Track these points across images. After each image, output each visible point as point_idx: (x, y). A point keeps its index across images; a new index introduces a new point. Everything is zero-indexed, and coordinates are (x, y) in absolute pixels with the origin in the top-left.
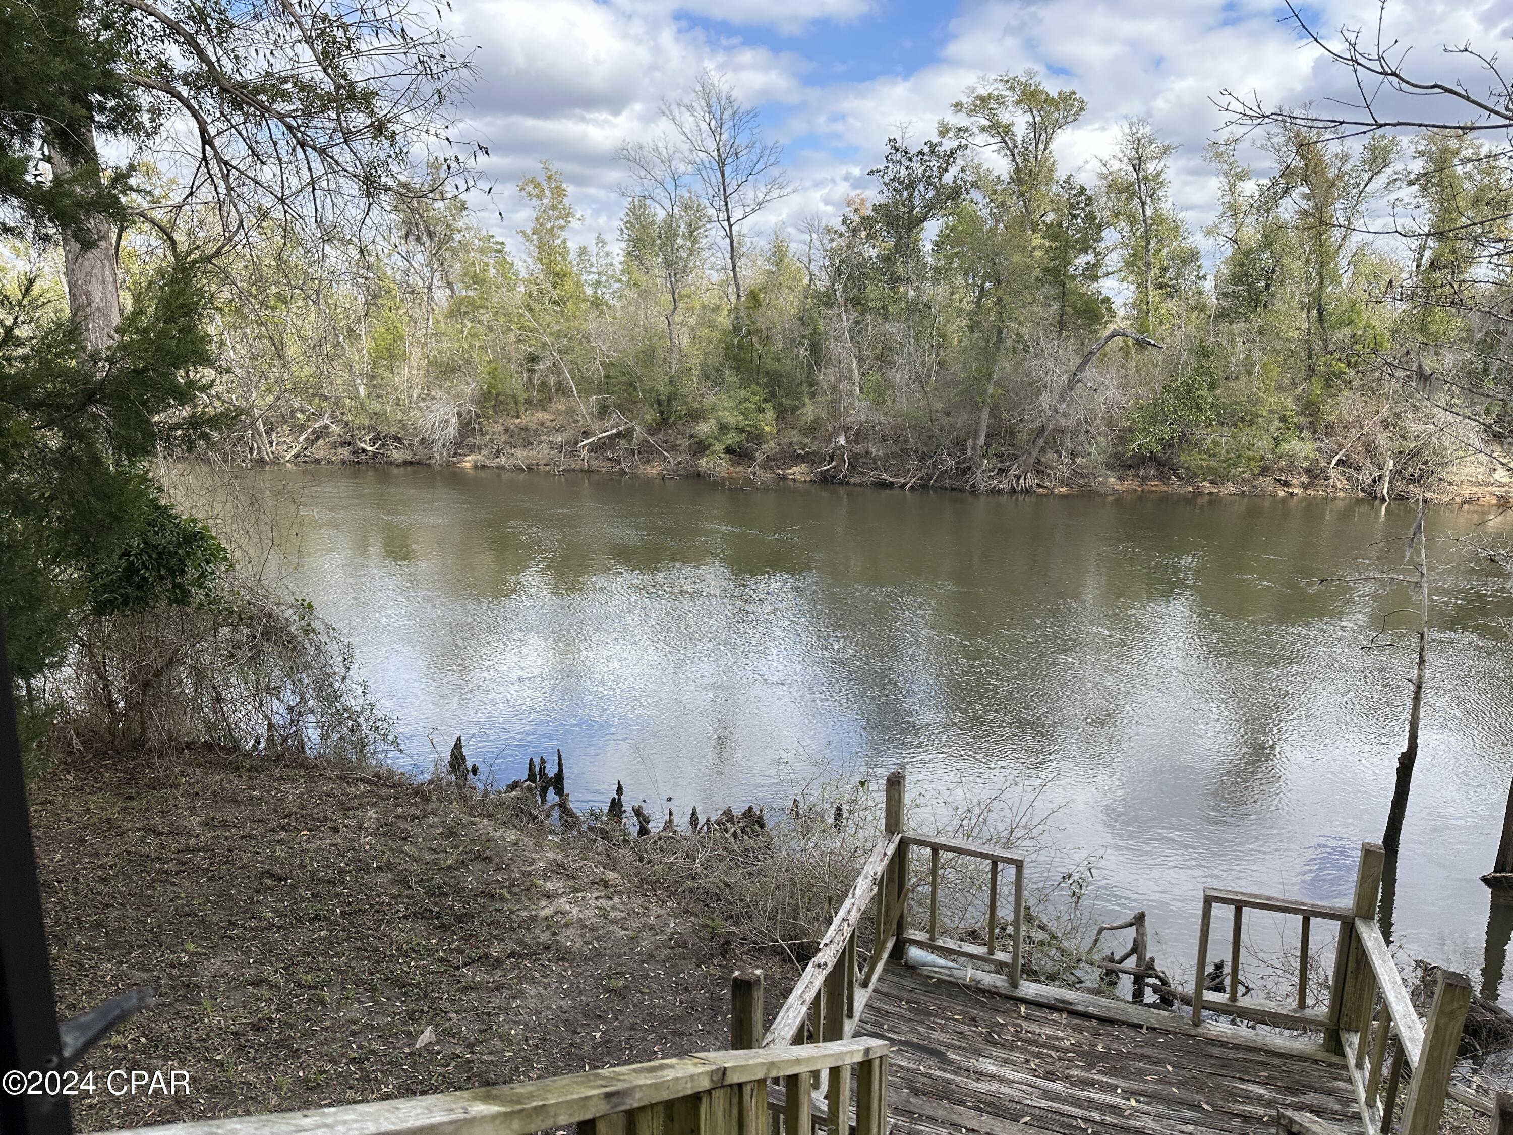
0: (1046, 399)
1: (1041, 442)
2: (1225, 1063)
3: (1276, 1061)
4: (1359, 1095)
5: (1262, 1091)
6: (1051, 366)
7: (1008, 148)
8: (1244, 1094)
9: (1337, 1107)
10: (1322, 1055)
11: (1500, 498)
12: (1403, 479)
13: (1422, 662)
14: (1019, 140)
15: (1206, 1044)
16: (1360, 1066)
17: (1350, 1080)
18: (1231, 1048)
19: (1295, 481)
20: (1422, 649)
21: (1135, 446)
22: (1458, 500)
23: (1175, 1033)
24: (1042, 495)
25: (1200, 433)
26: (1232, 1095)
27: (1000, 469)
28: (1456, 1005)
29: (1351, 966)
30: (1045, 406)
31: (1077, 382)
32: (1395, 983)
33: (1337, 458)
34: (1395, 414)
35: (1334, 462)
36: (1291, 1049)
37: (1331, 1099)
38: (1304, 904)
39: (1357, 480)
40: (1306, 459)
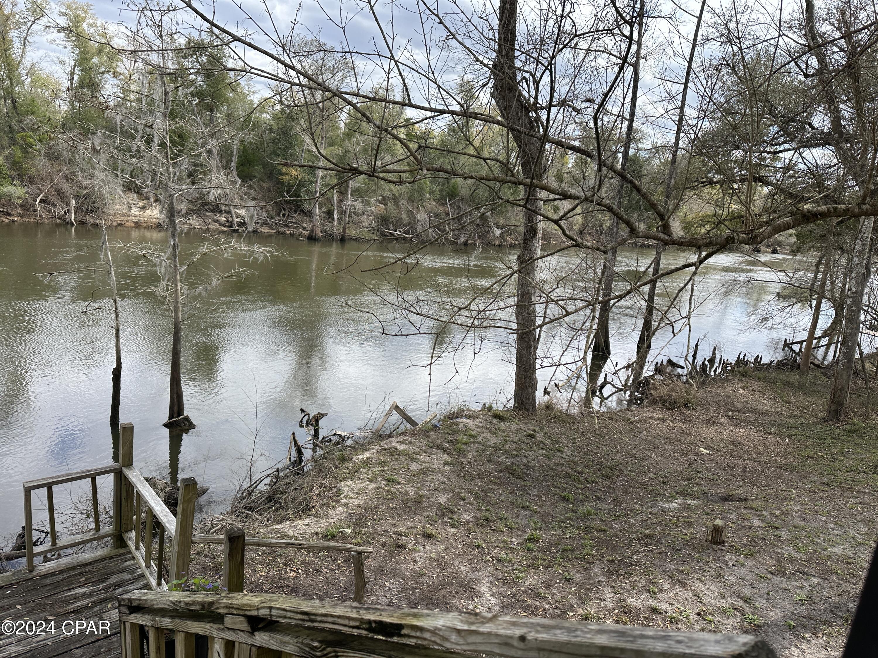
2: (56, 585)
3: (88, 569)
4: (141, 564)
5: (83, 590)
8: (73, 597)
9: (129, 576)
10: (115, 552)
11: (136, 223)
12: (82, 211)
13: (117, 316)
15: (41, 579)
16: (138, 548)
17: (133, 558)
18: (58, 574)
19: (13, 212)
20: (116, 309)
22: (115, 224)
23: (18, 583)
26: (66, 602)
28: (191, 494)
29: (124, 495)
32: (152, 495)
33: (40, 198)
34: (71, 173)
35: (38, 201)
36: (95, 557)
37: (125, 574)
38: (91, 470)
39: (55, 212)
40: (19, 198)
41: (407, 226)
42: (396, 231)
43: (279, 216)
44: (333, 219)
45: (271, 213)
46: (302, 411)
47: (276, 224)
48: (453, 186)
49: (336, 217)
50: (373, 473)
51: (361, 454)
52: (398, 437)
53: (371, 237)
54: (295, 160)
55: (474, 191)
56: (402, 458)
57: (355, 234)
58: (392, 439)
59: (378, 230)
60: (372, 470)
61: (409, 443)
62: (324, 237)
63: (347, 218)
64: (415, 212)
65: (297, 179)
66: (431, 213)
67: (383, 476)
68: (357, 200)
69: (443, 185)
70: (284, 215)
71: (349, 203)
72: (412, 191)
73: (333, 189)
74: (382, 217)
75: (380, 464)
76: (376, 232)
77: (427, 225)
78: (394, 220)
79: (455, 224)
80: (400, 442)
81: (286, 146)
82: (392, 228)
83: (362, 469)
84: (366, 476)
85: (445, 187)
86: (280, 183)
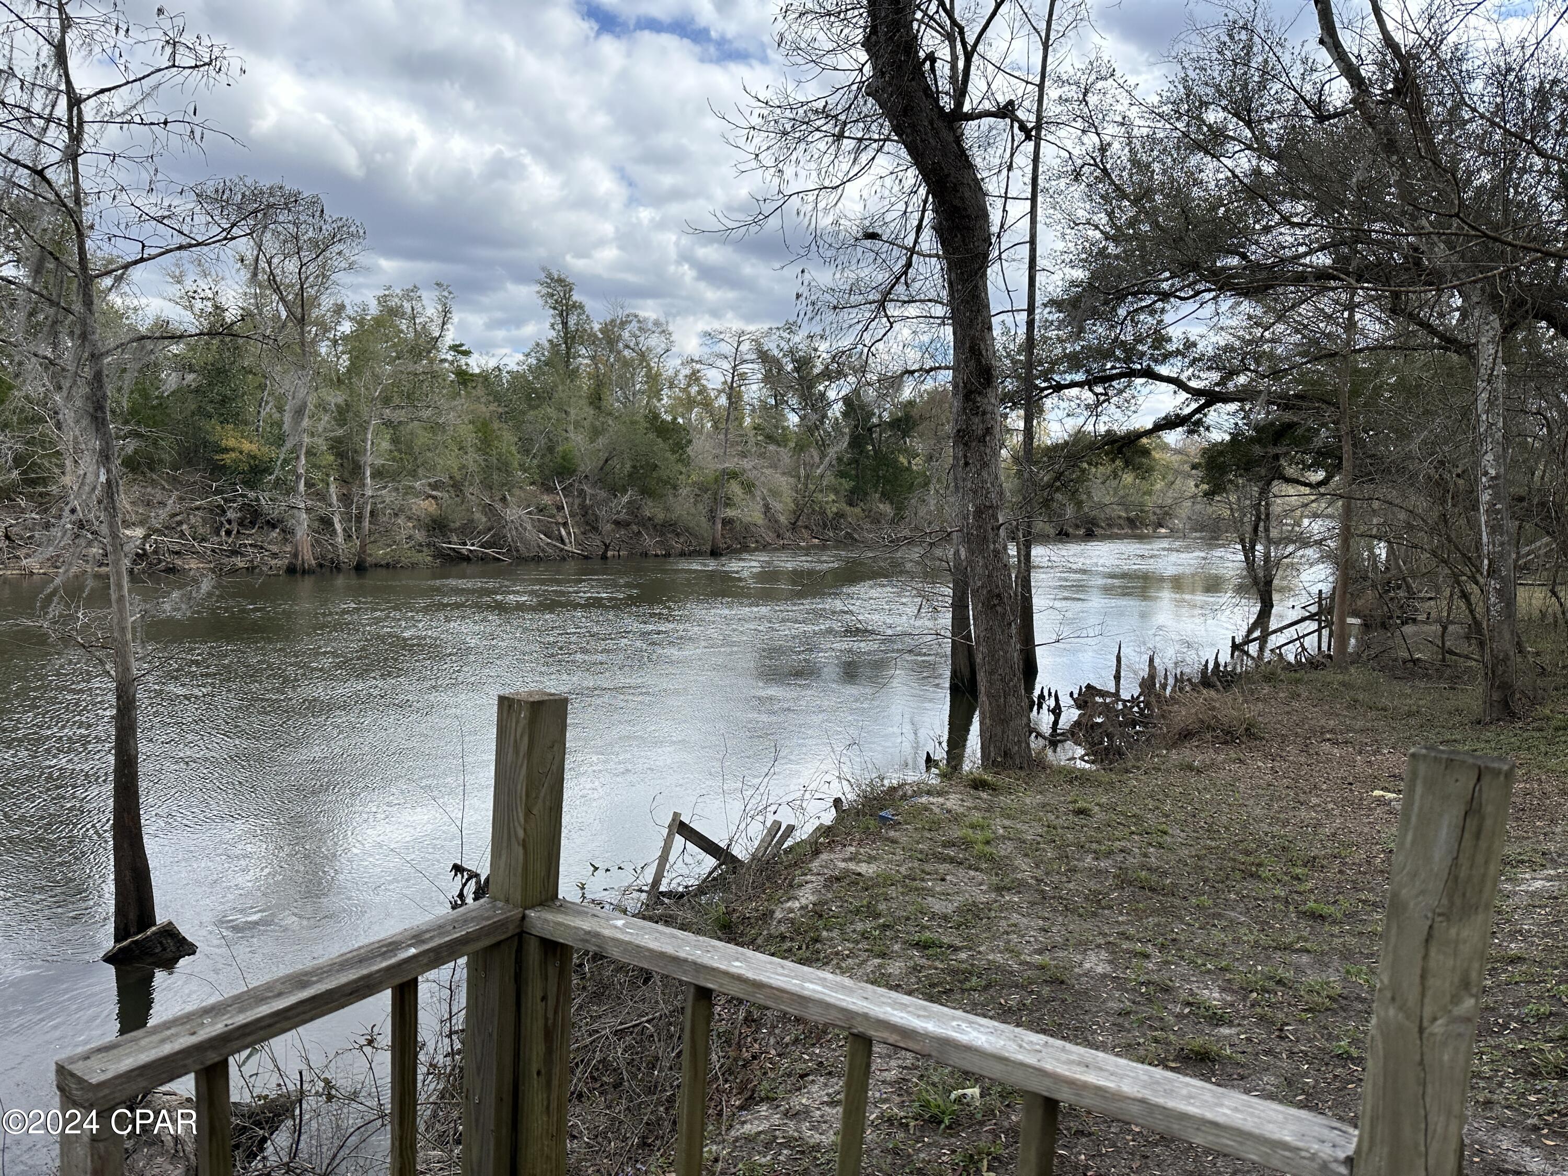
41: (485, 533)
42: (465, 544)
43: (218, 535)
44: (334, 531)
45: (201, 530)
46: (457, 869)
47: (213, 551)
48: (563, 458)
49: (338, 526)
50: (864, 935)
51: (789, 899)
52: (832, 851)
53: (419, 557)
54: (246, 423)
55: (607, 461)
56: (892, 891)
57: (386, 554)
58: (824, 856)
59: (428, 545)
60: (854, 931)
61: (871, 859)
62: (321, 566)
63: (366, 524)
64: (498, 506)
65: (254, 457)
66: (529, 506)
67: (895, 938)
68: (385, 487)
69: (543, 456)
70: (228, 533)
71: (369, 493)
72: (487, 469)
73: (328, 475)
74: (434, 521)
75: (858, 911)
76: (425, 549)
77: (525, 529)
78: (458, 524)
79: (577, 524)
80: (851, 859)
81: (225, 396)
82: (455, 539)
83: (825, 933)
84: (851, 946)
85: (547, 460)
86: (218, 470)
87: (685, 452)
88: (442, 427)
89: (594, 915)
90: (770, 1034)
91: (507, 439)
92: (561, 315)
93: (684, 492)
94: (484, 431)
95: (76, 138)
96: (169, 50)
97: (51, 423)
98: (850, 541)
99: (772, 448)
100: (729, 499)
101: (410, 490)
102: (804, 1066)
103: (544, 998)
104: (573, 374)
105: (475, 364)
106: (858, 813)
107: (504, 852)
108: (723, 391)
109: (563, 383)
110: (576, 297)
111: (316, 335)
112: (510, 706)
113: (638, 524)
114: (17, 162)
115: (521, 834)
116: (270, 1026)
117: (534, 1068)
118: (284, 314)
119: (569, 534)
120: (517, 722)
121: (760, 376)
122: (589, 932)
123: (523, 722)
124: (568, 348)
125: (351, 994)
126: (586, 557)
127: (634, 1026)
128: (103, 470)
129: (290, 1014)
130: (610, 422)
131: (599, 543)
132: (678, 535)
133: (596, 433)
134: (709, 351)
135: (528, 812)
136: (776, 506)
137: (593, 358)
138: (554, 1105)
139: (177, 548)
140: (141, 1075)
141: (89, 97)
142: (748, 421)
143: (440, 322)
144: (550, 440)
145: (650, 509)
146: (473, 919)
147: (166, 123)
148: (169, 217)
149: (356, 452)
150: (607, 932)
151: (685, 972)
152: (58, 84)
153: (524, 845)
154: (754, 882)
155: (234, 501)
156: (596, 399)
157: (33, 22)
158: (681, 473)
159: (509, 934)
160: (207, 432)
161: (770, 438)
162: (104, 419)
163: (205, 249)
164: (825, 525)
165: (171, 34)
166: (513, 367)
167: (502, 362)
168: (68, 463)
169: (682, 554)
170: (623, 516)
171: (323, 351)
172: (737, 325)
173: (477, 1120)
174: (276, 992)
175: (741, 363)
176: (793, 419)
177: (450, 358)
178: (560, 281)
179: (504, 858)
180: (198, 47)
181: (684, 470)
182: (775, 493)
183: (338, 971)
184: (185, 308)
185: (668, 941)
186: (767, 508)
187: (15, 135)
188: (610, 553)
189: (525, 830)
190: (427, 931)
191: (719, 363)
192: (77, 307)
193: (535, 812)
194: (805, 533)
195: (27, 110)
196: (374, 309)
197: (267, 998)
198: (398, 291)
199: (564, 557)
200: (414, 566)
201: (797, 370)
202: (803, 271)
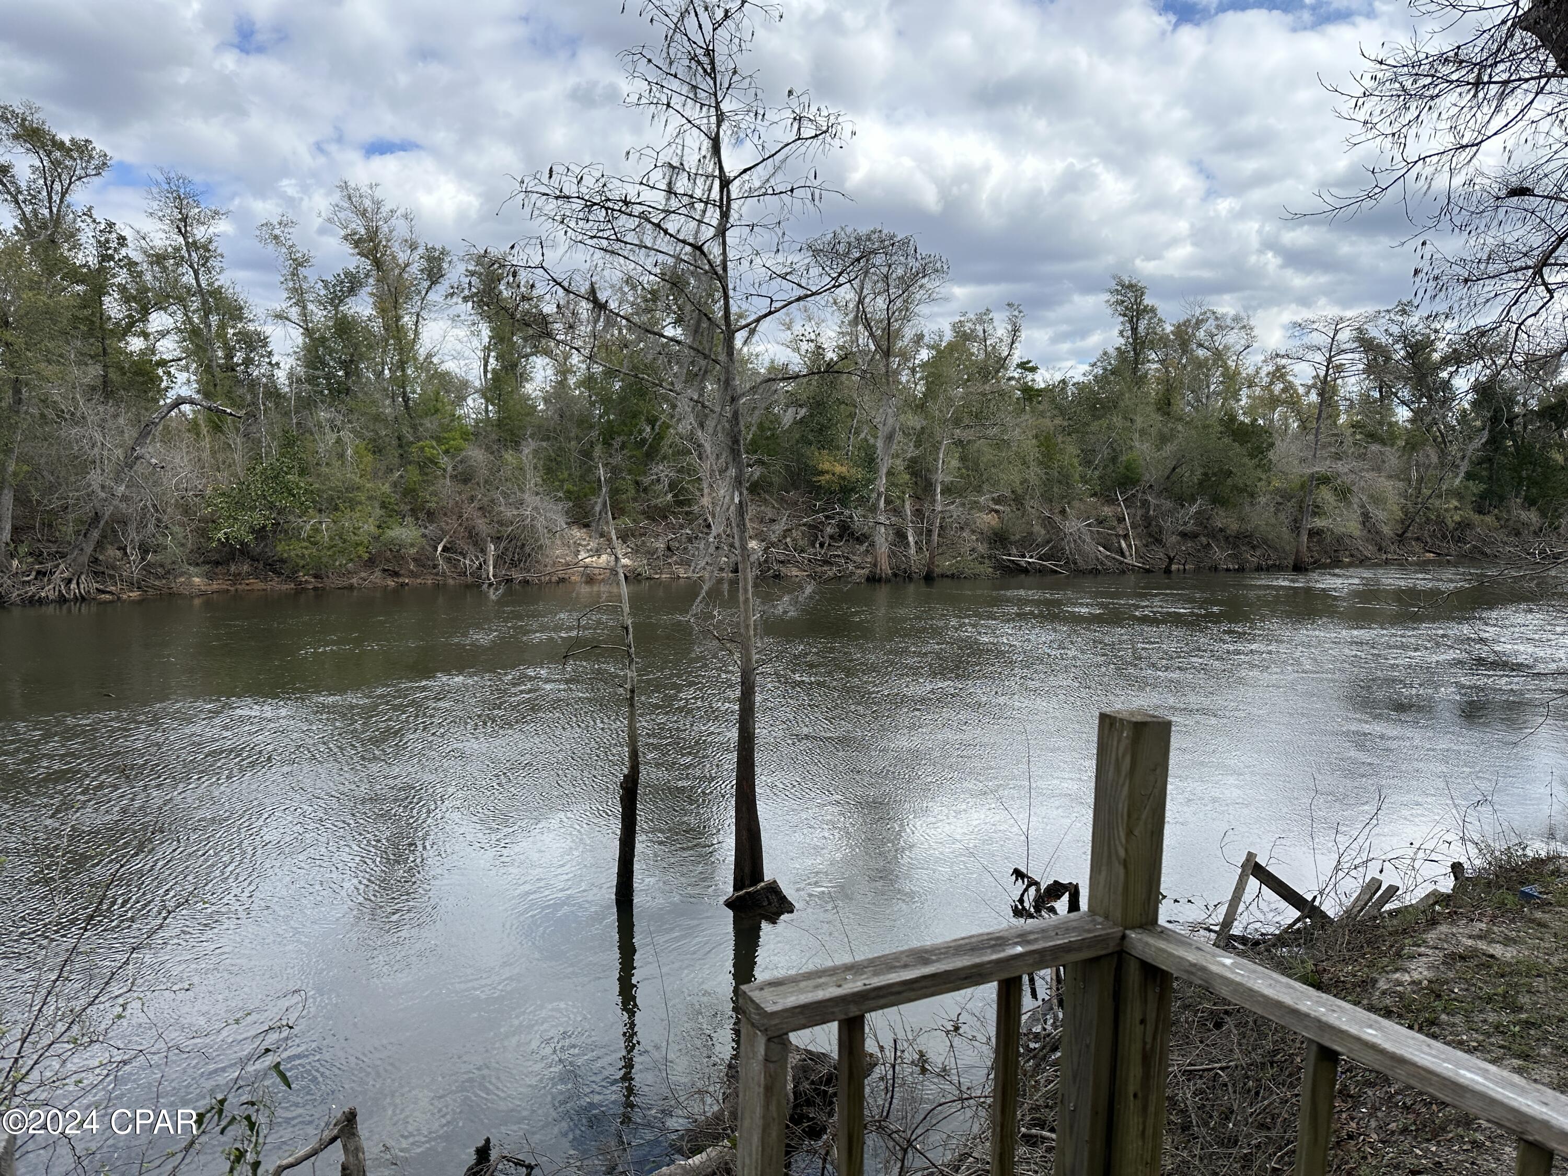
0: (95, 478)
1: (95, 534)
6: (98, 437)
7: (9, 193)
11: (586, 576)
12: (506, 562)
14: (23, 185)
19: (403, 571)
21: (220, 535)
22: (554, 579)
24: (105, 603)
25: (296, 521)
27: (39, 573)
30: (96, 486)
31: (137, 458)
33: (442, 544)
34: (489, 502)
35: (440, 549)
39: (465, 565)
40: (412, 545)
41: (1044, 546)
42: (1024, 556)
43: (814, 547)
44: (908, 543)
45: (801, 543)
46: (1018, 874)
47: (810, 560)
48: (1127, 468)
49: (911, 539)
50: (1498, 1029)
51: (1397, 970)
52: (1453, 923)
53: (980, 569)
54: (838, 448)
55: (1174, 469)
56: (1539, 984)
57: (951, 565)
58: (1444, 928)
59: (990, 557)
60: (1485, 1021)
61: (1508, 941)
62: (895, 575)
63: (935, 537)
64: (1058, 518)
65: (844, 478)
66: (1088, 518)
67: (1543, 1040)
68: (953, 503)
69: (1105, 467)
70: (822, 545)
71: (939, 508)
72: (1048, 483)
73: (904, 493)
74: (996, 534)
75: (1489, 999)
76: (986, 561)
77: (1084, 541)
78: (1018, 537)
79: (1139, 536)
80: (1480, 937)
81: (823, 425)
82: (1015, 551)
83: (1444, 1017)
84: (1481, 1038)
85: (1109, 470)
86: (815, 490)
87: (1265, 457)
88: (1007, 443)
89: (1199, 949)
90: (1371, 1115)
91: (1070, 450)
92: (1131, 321)
93: (1263, 500)
94: (1046, 443)
95: (725, 215)
96: (796, 125)
97: (695, 454)
98: (1477, 556)
99: (1375, 447)
100: (1318, 507)
101: (975, 505)
102: (1416, 1161)
103: (1143, 1022)
104: (1141, 380)
105: (1041, 379)
106: (1489, 884)
107: (1104, 868)
108: (1314, 386)
109: (1130, 390)
110: (1148, 301)
111: (899, 365)
112: (1111, 725)
113: (1207, 536)
114: (684, 242)
115: (1122, 853)
116: (899, 993)
117: (1131, 1089)
118: (873, 348)
119: (1129, 546)
120: (1119, 741)
121: (1361, 367)
122: (1195, 965)
123: (1125, 743)
124: (1137, 354)
125: (966, 978)
126: (1148, 571)
127: (1204, 1070)
128: (737, 494)
129: (915, 986)
130: (1180, 428)
131: (1162, 556)
132: (1254, 548)
133: (1163, 439)
134: (1298, 343)
135: (1130, 833)
136: (1379, 514)
137: (1161, 362)
138: (1150, 1131)
139: (782, 558)
140: (801, 1013)
141: (736, 178)
142: (1342, 419)
143: (1010, 341)
144: (1114, 450)
145: (1222, 519)
146: (1074, 929)
147: (792, 190)
148: (791, 273)
149: (928, 470)
150: (1214, 968)
151: (1306, 1028)
152: (714, 171)
153: (1125, 864)
154: (1349, 943)
155: (833, 518)
156: (1165, 405)
157: (697, 122)
158: (1260, 479)
159: (1110, 951)
160: (808, 458)
161: (1372, 437)
162: (739, 451)
163: (818, 297)
164: (1444, 537)
165: (797, 111)
166: (1079, 378)
167: (1068, 375)
168: (705, 485)
169: (1259, 569)
170: (1190, 527)
171: (904, 379)
172: (1333, 312)
173: (1071, 1127)
174: (902, 963)
175: (1338, 354)
176: (1403, 414)
177: (1017, 376)
178: (1131, 287)
179: (1104, 874)
180: (818, 118)
181: (1264, 477)
182: (1377, 500)
183: (954, 955)
184: (794, 350)
185: (1284, 990)
186: (1366, 516)
187: (683, 218)
188: (1174, 567)
189: (1126, 850)
190: (1031, 933)
191: (1309, 356)
192: (722, 358)
193: (1136, 833)
194: (1417, 547)
195: (691, 197)
196: (949, 336)
197: (895, 967)
198: (972, 316)
199: (1124, 570)
200: (976, 576)
201: (1409, 356)
202: (1424, 244)
